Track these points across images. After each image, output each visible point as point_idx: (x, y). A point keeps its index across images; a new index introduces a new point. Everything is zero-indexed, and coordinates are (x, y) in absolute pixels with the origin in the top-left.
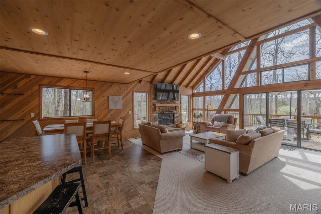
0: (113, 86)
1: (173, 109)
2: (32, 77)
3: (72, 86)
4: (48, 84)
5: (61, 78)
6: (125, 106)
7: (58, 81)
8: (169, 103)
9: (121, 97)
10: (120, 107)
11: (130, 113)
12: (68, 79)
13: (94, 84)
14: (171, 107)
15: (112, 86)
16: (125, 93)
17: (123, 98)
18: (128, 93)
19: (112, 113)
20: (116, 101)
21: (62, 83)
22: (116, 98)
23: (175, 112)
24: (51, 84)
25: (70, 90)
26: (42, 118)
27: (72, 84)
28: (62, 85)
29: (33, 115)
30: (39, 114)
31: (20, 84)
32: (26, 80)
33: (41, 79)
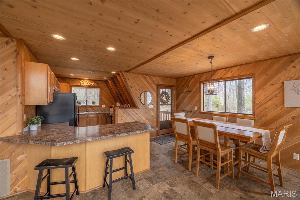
2: (196, 76)
3: (225, 77)
4: (205, 80)
12: (222, 70)
13: (255, 67)
15: (293, 62)
19: (294, 114)
21: (217, 76)
24: (207, 79)
25: (225, 81)
26: (202, 111)
27: (225, 74)
28: (216, 78)
29: (196, 108)
30: (199, 108)
31: (190, 84)
32: (193, 80)
33: (201, 77)
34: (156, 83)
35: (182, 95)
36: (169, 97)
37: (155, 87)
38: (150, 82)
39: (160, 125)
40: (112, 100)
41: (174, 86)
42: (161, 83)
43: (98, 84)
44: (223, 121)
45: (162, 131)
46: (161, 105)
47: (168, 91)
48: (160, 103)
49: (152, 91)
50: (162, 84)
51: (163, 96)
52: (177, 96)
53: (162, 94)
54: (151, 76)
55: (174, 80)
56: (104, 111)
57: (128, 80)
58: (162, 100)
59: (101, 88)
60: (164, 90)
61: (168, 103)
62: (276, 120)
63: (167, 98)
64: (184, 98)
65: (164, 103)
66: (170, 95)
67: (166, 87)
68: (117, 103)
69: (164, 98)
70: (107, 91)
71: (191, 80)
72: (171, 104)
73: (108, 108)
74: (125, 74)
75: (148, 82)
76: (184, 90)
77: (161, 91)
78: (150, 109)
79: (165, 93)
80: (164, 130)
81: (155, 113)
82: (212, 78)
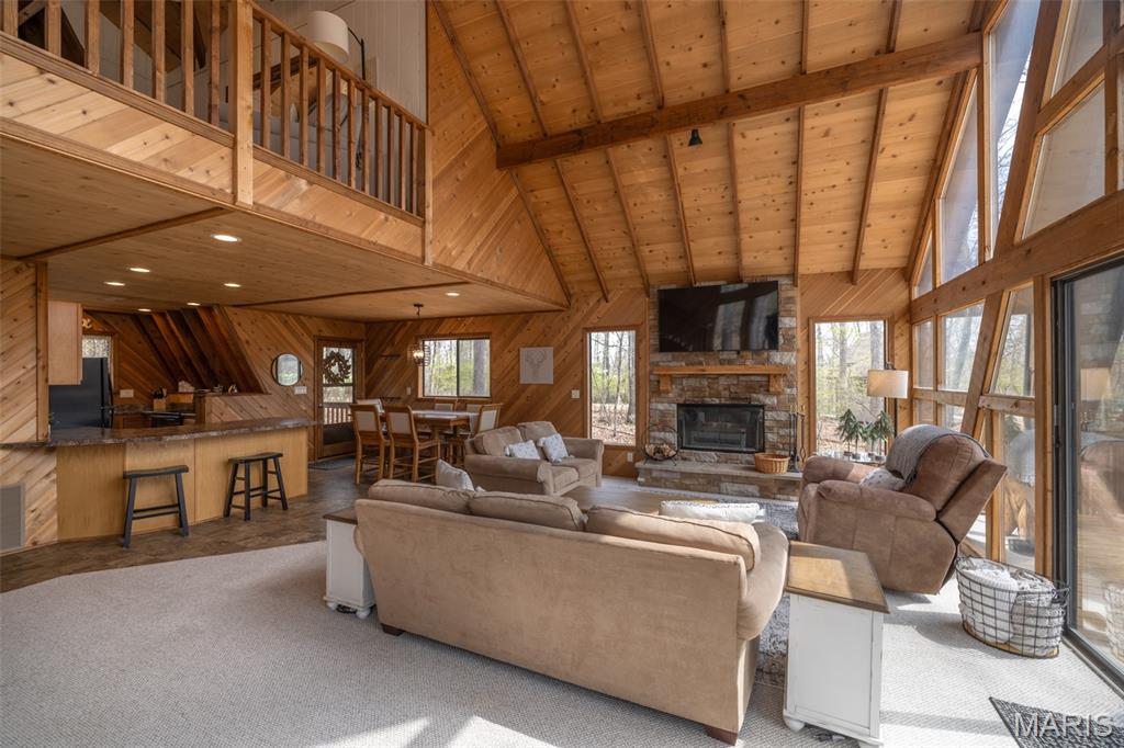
0: (531, 322)
1: (751, 388)
2: (410, 323)
3: (455, 332)
4: (426, 333)
5: (441, 320)
6: (561, 373)
7: (438, 325)
8: (730, 362)
9: (550, 351)
10: (547, 377)
11: (573, 397)
13: (492, 322)
14: (742, 378)
15: (527, 322)
16: (561, 337)
17: (556, 353)
18: (569, 337)
19: (528, 393)
20: (536, 362)
21: (444, 329)
22: (536, 352)
23: (770, 401)
25: (458, 340)
26: (420, 396)
27: (456, 329)
28: (443, 333)
29: (409, 391)
30: (415, 390)
31: (398, 339)
32: (402, 331)
33: (418, 327)
34: (315, 332)
35: (380, 361)
36: (349, 367)
37: (311, 344)
38: (299, 330)
39: (325, 435)
40: (158, 374)
41: (361, 341)
42: (327, 333)
43: (106, 323)
44: (449, 410)
45: (328, 449)
46: (328, 386)
47: (347, 353)
48: (325, 381)
49: (303, 351)
50: (328, 335)
51: (334, 365)
52: (370, 364)
53: (329, 359)
54: (302, 318)
55: (363, 326)
56: (129, 409)
57: (240, 325)
58: (329, 374)
59: (117, 335)
60: (336, 350)
61: (346, 381)
62: (512, 403)
63: (344, 369)
64: (385, 368)
65: (335, 381)
66: (350, 363)
67: (341, 343)
68: (180, 384)
69: (335, 369)
70: (140, 346)
71: (399, 330)
72: (353, 384)
73: (145, 398)
74: (230, 311)
75: (293, 332)
76: (383, 351)
77: (326, 352)
78: (298, 395)
79: (339, 358)
80: (336, 446)
81: (311, 404)
82: (438, 332)
